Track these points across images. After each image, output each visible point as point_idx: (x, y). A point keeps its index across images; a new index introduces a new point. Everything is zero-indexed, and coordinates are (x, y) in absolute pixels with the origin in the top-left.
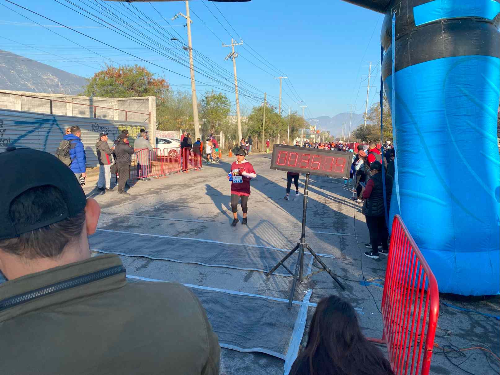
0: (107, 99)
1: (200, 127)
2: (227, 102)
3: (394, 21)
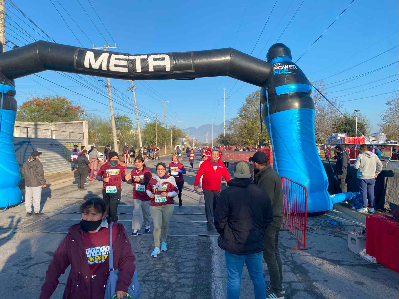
0: (47, 123)
1: (118, 140)
2: (130, 121)
3: (267, 92)
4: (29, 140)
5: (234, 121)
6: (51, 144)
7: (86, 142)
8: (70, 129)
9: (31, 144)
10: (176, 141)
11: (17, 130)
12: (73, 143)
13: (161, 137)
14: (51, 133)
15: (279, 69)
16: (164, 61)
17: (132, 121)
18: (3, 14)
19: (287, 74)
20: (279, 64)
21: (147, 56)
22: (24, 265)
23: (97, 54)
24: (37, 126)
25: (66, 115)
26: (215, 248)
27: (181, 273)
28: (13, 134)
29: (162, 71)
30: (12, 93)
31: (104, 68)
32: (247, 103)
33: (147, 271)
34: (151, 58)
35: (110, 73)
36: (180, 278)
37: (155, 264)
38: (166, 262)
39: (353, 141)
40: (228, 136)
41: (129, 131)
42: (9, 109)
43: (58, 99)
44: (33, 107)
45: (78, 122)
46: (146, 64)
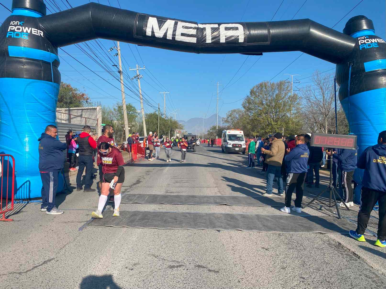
1: (129, 128)
3: (350, 69)
5: (231, 113)
7: (99, 129)
17: (137, 111)
19: (377, 48)
23: (161, 21)
29: (234, 43)
30: (57, 64)
31: (169, 37)
32: (251, 95)
34: (223, 27)
35: (175, 42)
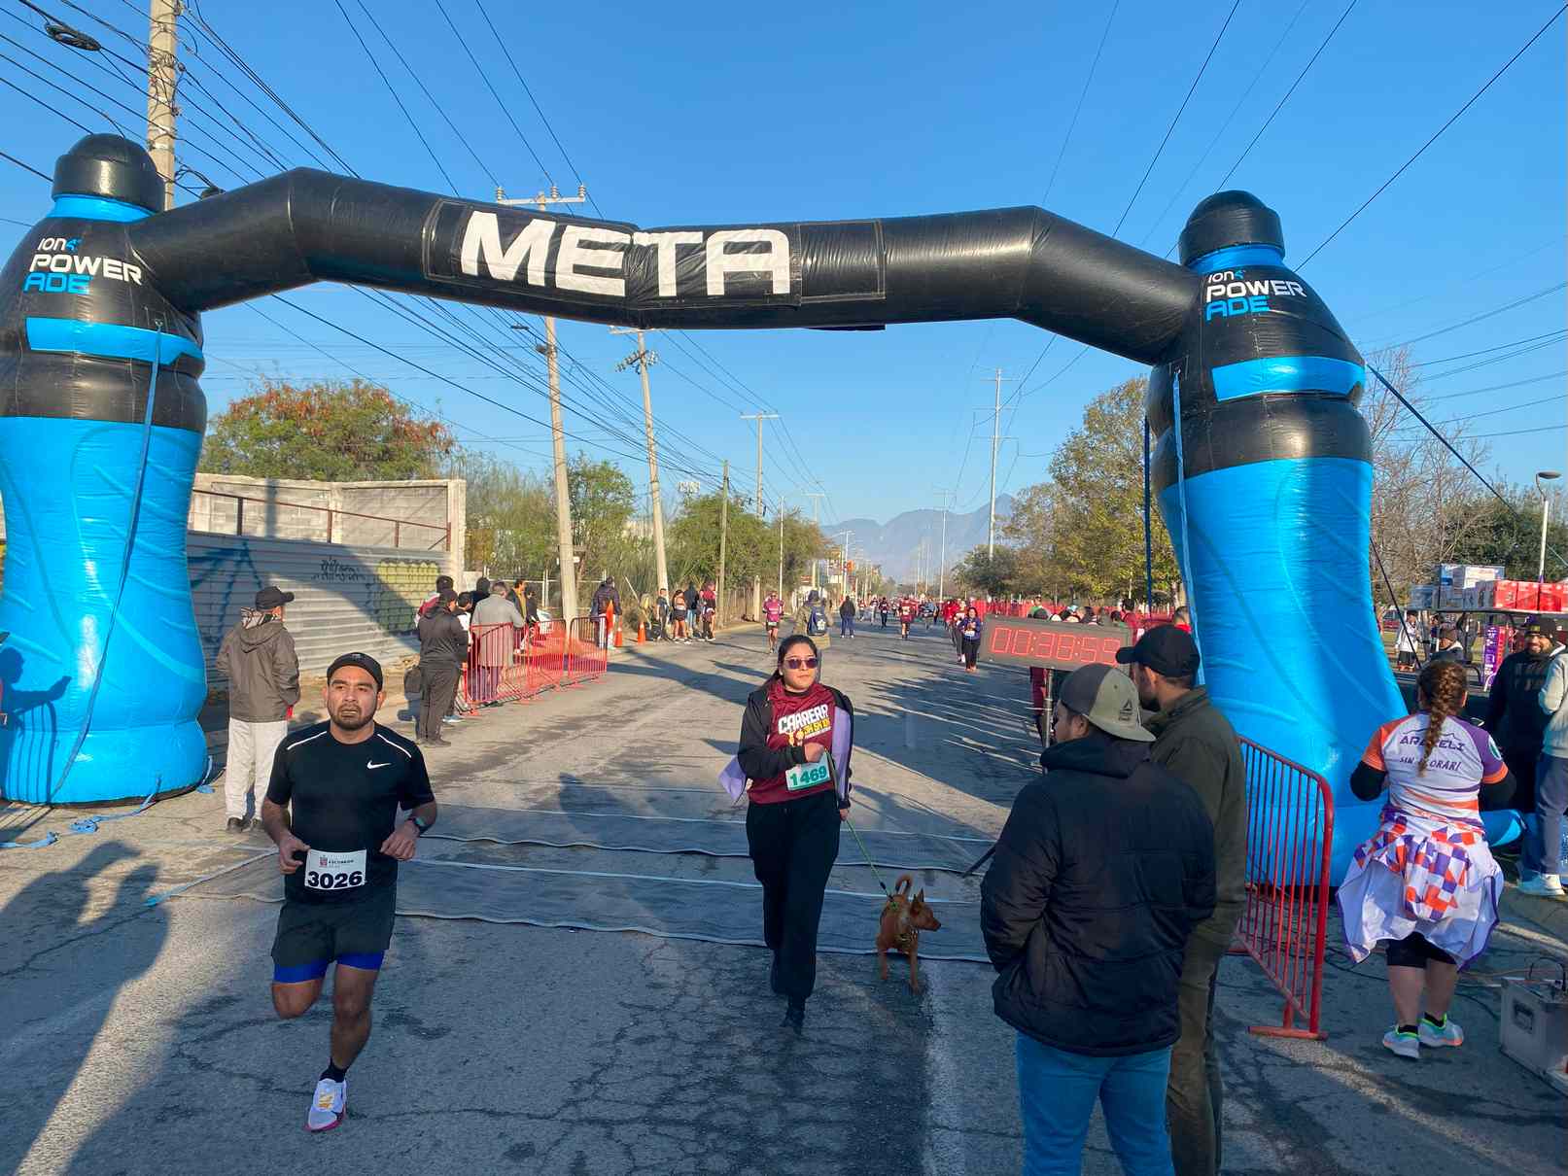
0: (312, 484)
1: (577, 559)
2: (624, 488)
3: (1176, 388)
4: (245, 544)
5: (1031, 499)
6: (325, 565)
7: (455, 560)
8: (400, 507)
9: (250, 562)
10: (797, 570)
11: (203, 504)
12: (407, 561)
13: (743, 552)
14: (326, 520)
15: (1230, 294)
16: (766, 255)
17: (632, 489)
18: (172, 67)
19: (1262, 317)
20: (1229, 276)
21: (701, 234)
22: (203, 1026)
23: (512, 224)
24: (276, 492)
25: (387, 455)
26: (943, 1007)
27: (803, 1100)
28: (185, 521)
29: (760, 296)
30: (190, 366)
31: (536, 277)
32: (1089, 429)
33: (669, 1083)
34: (718, 243)
35: (557, 296)
36: (798, 1122)
37: (697, 1055)
38: (742, 1053)
39: (1529, 598)
40: (1003, 557)
41: (619, 526)
42: (177, 427)
43: (358, 394)
44: (267, 421)
45: (431, 482)
46: (697, 266)
